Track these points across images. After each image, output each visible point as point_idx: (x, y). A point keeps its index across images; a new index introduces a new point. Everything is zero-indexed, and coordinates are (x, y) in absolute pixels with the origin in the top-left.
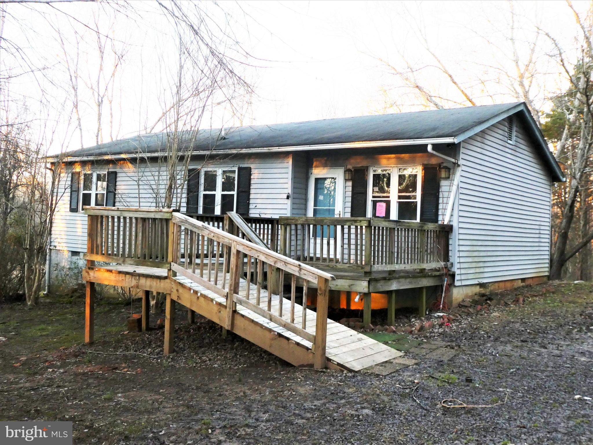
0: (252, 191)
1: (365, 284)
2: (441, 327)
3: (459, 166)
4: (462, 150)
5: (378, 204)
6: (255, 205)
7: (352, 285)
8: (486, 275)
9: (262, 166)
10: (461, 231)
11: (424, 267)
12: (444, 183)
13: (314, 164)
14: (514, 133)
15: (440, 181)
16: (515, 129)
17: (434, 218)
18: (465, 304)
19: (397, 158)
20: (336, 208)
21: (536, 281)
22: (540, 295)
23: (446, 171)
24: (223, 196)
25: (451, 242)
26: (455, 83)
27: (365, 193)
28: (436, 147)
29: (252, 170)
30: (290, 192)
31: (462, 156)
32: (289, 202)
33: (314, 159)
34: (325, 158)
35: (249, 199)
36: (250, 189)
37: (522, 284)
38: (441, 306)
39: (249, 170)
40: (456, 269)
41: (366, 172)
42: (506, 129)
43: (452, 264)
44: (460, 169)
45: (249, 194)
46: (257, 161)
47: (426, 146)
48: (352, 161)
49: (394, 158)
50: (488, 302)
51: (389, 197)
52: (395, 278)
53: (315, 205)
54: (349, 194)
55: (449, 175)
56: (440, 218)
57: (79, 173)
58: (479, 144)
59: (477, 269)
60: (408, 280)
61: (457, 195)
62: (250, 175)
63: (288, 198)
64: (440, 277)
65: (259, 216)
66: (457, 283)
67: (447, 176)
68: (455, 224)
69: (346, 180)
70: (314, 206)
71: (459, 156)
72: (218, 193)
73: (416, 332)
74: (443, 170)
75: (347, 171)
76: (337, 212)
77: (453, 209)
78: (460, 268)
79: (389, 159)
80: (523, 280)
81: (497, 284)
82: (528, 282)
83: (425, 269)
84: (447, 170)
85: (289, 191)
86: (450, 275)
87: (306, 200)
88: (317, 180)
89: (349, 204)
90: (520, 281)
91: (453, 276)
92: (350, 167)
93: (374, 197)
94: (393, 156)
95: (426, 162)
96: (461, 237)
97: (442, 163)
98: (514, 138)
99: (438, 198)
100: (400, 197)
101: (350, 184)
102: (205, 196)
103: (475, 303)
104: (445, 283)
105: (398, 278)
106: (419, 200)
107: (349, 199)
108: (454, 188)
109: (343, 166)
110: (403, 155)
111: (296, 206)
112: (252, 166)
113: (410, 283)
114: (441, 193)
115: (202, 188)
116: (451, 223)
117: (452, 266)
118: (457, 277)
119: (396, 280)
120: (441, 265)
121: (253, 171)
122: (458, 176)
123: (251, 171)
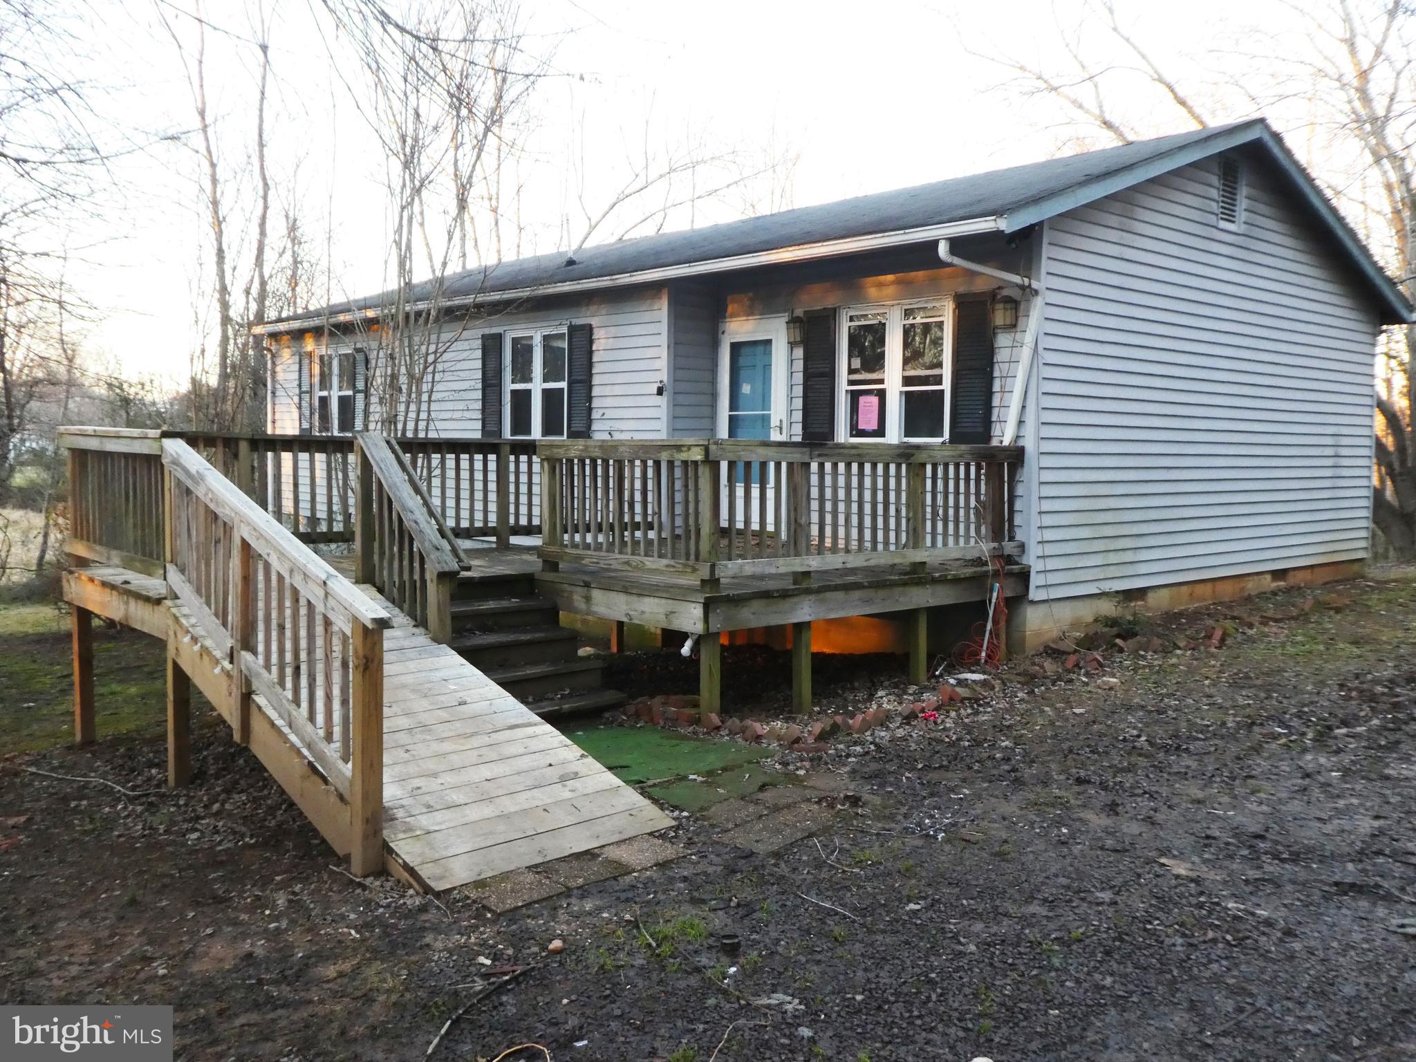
0: (596, 380)
1: (697, 611)
2: (908, 724)
3: (1036, 292)
4: (1046, 251)
5: (862, 400)
6: (601, 412)
7: (672, 613)
8: (1143, 569)
9: (615, 319)
10: (1047, 461)
11: (918, 559)
12: (1003, 340)
13: (730, 309)
14: (1242, 203)
15: (995, 334)
16: (1244, 191)
17: (981, 430)
18: (1062, 646)
19: (897, 282)
20: (772, 412)
21: (1324, 576)
22: (1293, 618)
23: (1005, 309)
24: (546, 392)
25: (1020, 490)
26: (1182, 103)
27: (831, 375)
28: (958, 245)
29: (595, 331)
30: (665, 379)
31: (1045, 265)
32: (663, 401)
33: (729, 298)
34: (751, 294)
35: (590, 398)
36: (591, 375)
37: (1274, 585)
38: (983, 654)
39: (589, 329)
40: (1031, 559)
41: (832, 322)
42: (1214, 193)
43: (1022, 547)
44: (1038, 302)
45: (590, 387)
46: (604, 309)
47: (934, 244)
48: (805, 297)
49: (893, 283)
50: (1118, 641)
51: (881, 381)
52: (808, 591)
53: (733, 406)
54: (799, 378)
55: (1017, 318)
56: (996, 430)
57: (310, 354)
58: (1113, 235)
59: (1111, 554)
60: (857, 594)
61: (1035, 370)
62: (591, 342)
63: (660, 392)
64: (979, 581)
65: (608, 437)
66: (1034, 594)
67: (1008, 322)
68: (1029, 443)
69: (792, 345)
70: (731, 409)
71: (1039, 268)
72: (537, 387)
73: (811, 740)
74: (1001, 306)
75: (793, 321)
76: (774, 422)
77: (1024, 407)
78: (1043, 557)
79: (880, 285)
80: (1279, 574)
81: (1184, 589)
82: (1292, 580)
83: (925, 563)
84: (1009, 306)
85: (664, 376)
86: (1011, 574)
87: (714, 396)
88: (736, 348)
89: (799, 403)
90: (1268, 577)
91: (1024, 576)
92: (799, 312)
93: (851, 383)
94: (890, 277)
95: (961, 290)
96: (1047, 476)
97: (1000, 288)
98: (1242, 216)
99: (990, 379)
100: (907, 381)
101: (799, 352)
102: (514, 392)
103: (1089, 642)
104: (995, 595)
105: (820, 591)
106: (946, 386)
107: (799, 391)
108: (1026, 353)
109: (785, 311)
110: (913, 274)
111: (681, 411)
112: (594, 321)
113: (868, 601)
114: (996, 367)
115: (508, 375)
116: (1021, 443)
117: (1023, 551)
118: (1035, 580)
119: (812, 597)
120: (982, 551)
121: (598, 334)
122: (1035, 320)
123: (591, 334)
